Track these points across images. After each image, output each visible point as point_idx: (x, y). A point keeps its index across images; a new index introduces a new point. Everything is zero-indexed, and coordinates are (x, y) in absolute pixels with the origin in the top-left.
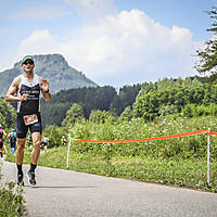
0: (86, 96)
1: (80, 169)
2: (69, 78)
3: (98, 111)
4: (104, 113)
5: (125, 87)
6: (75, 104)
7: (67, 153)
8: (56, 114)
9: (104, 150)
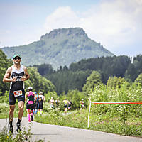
0: (104, 65)
1: (99, 129)
2: (89, 48)
3: (115, 78)
4: (120, 79)
5: (138, 56)
6: (94, 72)
7: (88, 115)
8: (78, 80)
9: (121, 112)
